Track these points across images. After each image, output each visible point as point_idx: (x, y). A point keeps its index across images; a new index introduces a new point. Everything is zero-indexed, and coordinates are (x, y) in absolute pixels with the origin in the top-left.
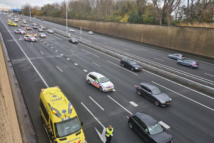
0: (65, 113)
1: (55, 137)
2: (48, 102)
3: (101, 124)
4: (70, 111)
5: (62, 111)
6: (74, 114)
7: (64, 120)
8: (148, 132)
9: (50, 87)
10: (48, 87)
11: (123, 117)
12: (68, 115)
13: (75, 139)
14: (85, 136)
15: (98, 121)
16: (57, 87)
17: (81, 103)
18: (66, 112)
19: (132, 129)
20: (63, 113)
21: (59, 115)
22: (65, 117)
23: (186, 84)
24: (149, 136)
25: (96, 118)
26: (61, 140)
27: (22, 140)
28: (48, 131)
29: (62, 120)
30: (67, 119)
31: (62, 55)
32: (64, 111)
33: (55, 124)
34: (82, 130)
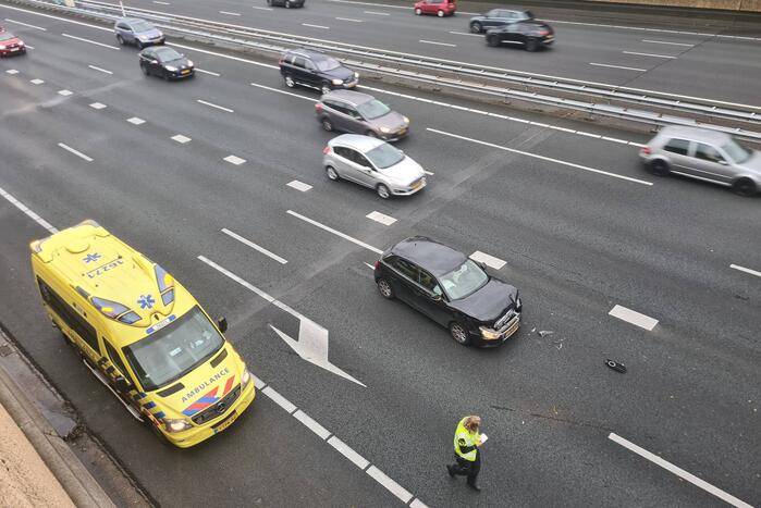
0: (150, 307)
1: (141, 390)
2: (75, 286)
3: (288, 309)
4: (168, 296)
5: (139, 302)
6: (184, 301)
7: (156, 328)
8: (444, 296)
9: (60, 229)
10: (53, 230)
11: (355, 269)
12: (165, 310)
13: (212, 380)
14: (243, 358)
15: (277, 303)
16: (89, 221)
17: (201, 257)
18: (153, 301)
19: (393, 298)
20: (143, 307)
21: (129, 318)
22: (157, 317)
23: (537, 114)
24: (448, 304)
25: (265, 296)
26: (164, 394)
27: (24, 432)
28: (108, 378)
29: (148, 332)
30: (165, 324)
31: (65, 93)
32: (146, 302)
33: (127, 350)
34: (227, 346)
